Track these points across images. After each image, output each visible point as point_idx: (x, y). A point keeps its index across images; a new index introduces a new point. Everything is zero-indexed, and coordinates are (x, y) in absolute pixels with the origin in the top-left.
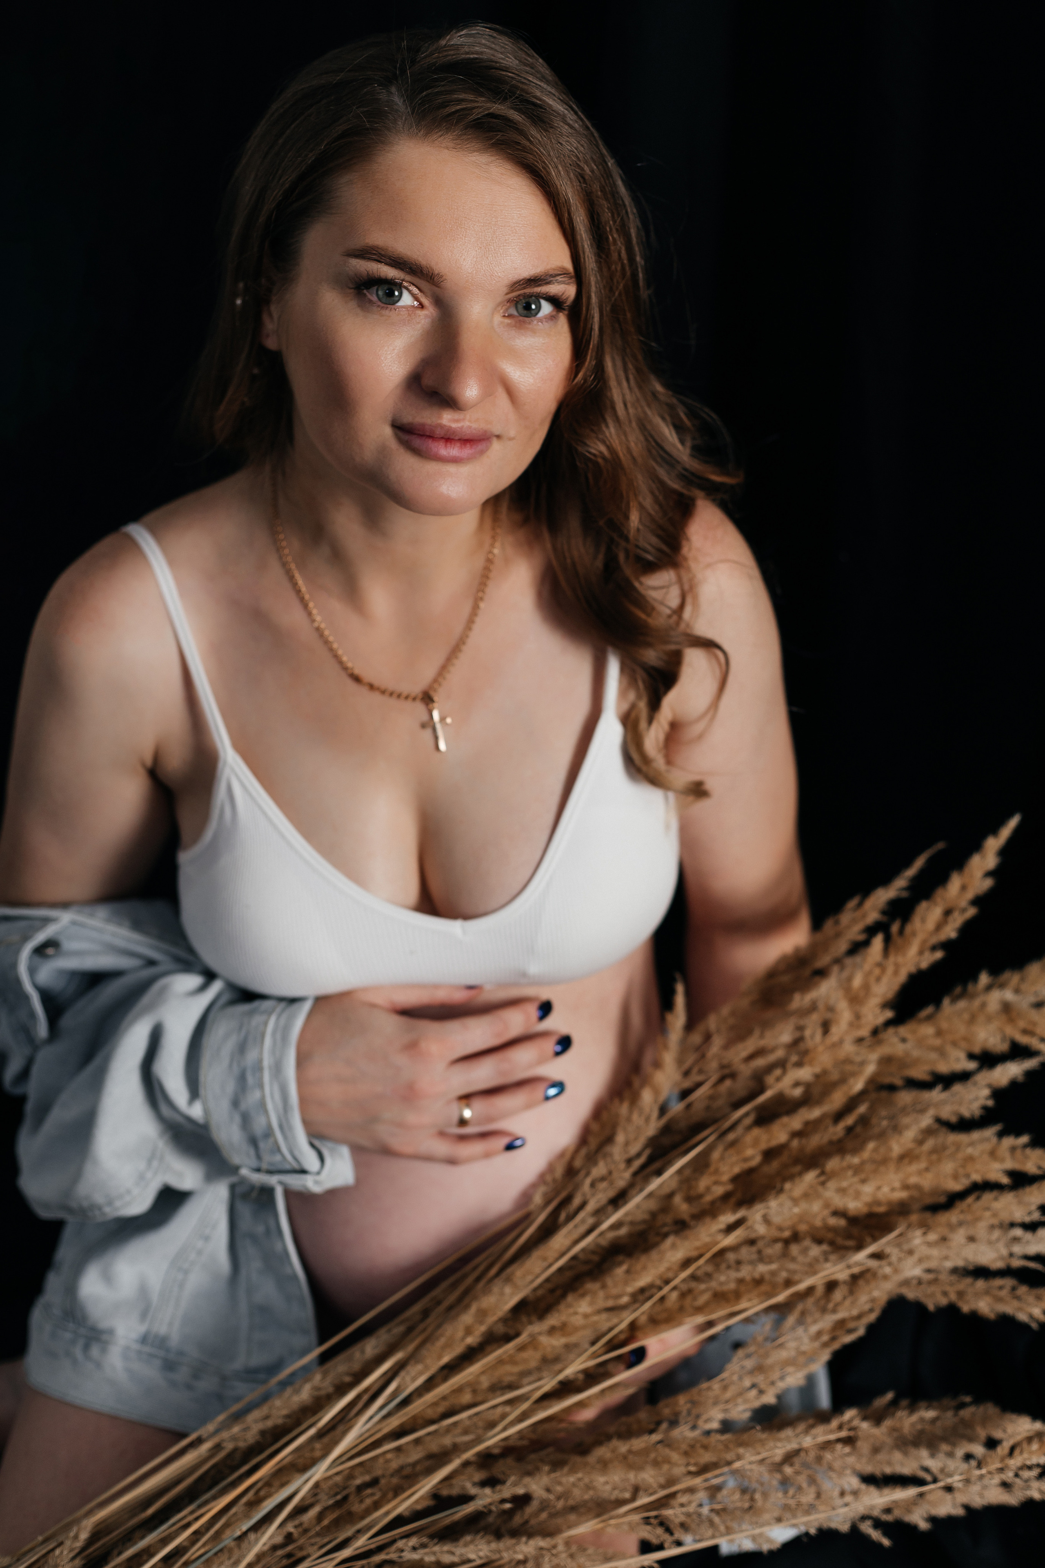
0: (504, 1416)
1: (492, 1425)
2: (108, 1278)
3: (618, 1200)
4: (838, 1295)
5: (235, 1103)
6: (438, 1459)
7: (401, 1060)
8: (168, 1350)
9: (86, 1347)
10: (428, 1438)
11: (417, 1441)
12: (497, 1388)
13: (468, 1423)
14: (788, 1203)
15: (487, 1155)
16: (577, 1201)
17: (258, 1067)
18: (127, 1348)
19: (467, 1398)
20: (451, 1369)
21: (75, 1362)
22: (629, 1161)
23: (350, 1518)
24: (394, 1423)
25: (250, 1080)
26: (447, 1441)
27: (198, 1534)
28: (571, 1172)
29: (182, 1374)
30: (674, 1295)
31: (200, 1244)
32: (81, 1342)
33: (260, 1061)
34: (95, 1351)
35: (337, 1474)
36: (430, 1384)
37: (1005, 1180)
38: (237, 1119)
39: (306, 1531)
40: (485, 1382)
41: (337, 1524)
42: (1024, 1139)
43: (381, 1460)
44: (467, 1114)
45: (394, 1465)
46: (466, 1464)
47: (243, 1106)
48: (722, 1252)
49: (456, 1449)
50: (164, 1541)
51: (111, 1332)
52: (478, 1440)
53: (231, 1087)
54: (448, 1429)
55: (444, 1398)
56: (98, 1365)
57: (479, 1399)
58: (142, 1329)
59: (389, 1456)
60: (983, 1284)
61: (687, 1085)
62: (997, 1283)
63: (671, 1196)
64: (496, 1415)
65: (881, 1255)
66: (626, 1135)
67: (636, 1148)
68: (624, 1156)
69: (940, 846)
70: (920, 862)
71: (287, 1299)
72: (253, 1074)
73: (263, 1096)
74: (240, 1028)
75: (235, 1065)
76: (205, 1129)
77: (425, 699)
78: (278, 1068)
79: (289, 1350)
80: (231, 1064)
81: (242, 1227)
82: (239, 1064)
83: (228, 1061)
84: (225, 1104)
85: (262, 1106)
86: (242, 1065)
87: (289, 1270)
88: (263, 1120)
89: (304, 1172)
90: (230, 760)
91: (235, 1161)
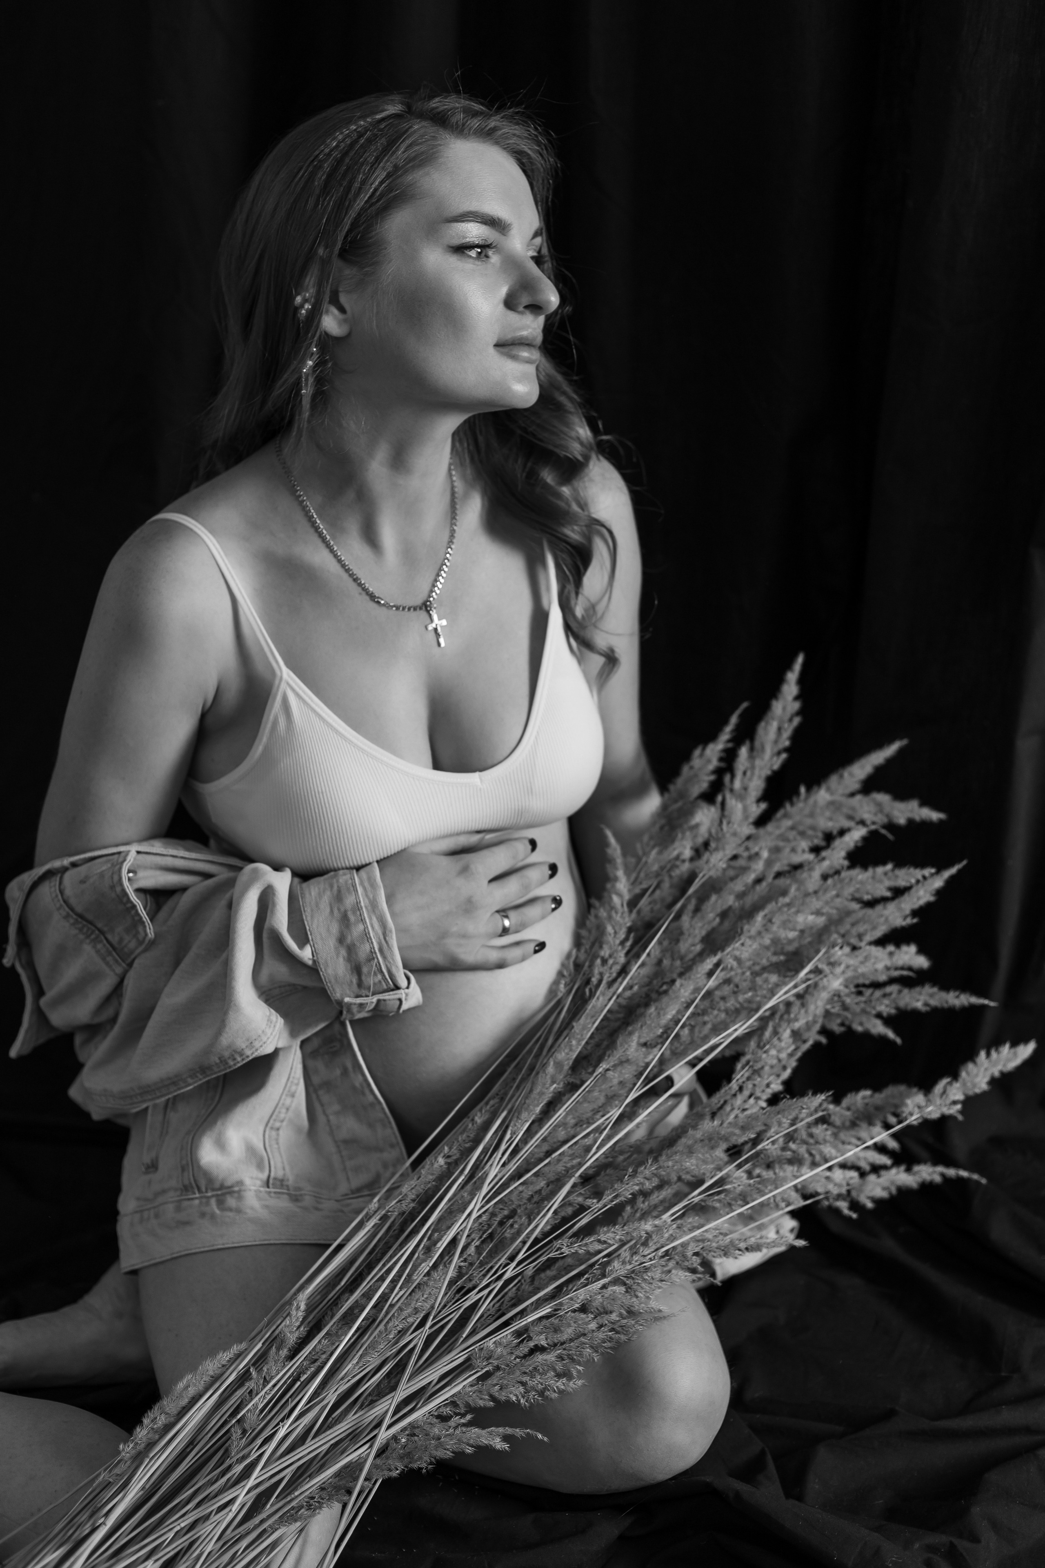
0: (594, 1142)
1: (588, 1149)
2: (221, 1145)
3: (624, 971)
4: (795, 1009)
5: (341, 940)
6: (557, 1183)
7: (460, 882)
8: (288, 1188)
9: (221, 1202)
10: (546, 1169)
11: (536, 1175)
12: (581, 1123)
13: (571, 1152)
14: (748, 942)
15: (524, 959)
16: (594, 980)
17: (357, 907)
18: (257, 1192)
19: (562, 1134)
20: (540, 1121)
21: (213, 1217)
22: (622, 943)
23: (501, 1245)
24: (512, 1167)
25: (352, 918)
26: (560, 1168)
27: (394, 1282)
28: (578, 966)
29: (308, 1201)
30: (686, 1031)
31: (288, 1101)
32: (213, 1202)
34: (231, 1202)
35: (484, 1212)
36: (530, 1133)
37: (888, 894)
38: (343, 952)
39: (471, 1264)
40: (571, 1121)
41: (493, 1254)
42: (889, 867)
43: (516, 1193)
44: (507, 923)
45: (526, 1195)
46: (574, 1186)
47: (349, 940)
48: (709, 993)
49: (568, 1173)
50: (368, 1296)
51: (240, 1183)
52: (580, 1165)
53: (335, 928)
54: (559, 1160)
55: (545, 1140)
56: (238, 1211)
57: (572, 1132)
58: (264, 1176)
59: (521, 1188)
60: (878, 993)
61: (637, 890)
62: (888, 989)
63: (659, 962)
64: (589, 1141)
65: (817, 971)
66: (613, 928)
67: (622, 935)
68: (618, 942)
69: (745, 705)
70: (734, 720)
71: (371, 1125)
72: (354, 913)
73: (366, 928)
74: (331, 886)
75: (336, 911)
76: (313, 970)
77: (426, 607)
78: (374, 905)
79: (385, 1166)
80: (332, 911)
81: (316, 1080)
82: (339, 909)
83: (328, 910)
84: (332, 942)
85: (366, 935)
86: (342, 909)
87: (371, 1098)
88: (367, 947)
89: (397, 988)
90: (285, 676)
91: (337, 995)
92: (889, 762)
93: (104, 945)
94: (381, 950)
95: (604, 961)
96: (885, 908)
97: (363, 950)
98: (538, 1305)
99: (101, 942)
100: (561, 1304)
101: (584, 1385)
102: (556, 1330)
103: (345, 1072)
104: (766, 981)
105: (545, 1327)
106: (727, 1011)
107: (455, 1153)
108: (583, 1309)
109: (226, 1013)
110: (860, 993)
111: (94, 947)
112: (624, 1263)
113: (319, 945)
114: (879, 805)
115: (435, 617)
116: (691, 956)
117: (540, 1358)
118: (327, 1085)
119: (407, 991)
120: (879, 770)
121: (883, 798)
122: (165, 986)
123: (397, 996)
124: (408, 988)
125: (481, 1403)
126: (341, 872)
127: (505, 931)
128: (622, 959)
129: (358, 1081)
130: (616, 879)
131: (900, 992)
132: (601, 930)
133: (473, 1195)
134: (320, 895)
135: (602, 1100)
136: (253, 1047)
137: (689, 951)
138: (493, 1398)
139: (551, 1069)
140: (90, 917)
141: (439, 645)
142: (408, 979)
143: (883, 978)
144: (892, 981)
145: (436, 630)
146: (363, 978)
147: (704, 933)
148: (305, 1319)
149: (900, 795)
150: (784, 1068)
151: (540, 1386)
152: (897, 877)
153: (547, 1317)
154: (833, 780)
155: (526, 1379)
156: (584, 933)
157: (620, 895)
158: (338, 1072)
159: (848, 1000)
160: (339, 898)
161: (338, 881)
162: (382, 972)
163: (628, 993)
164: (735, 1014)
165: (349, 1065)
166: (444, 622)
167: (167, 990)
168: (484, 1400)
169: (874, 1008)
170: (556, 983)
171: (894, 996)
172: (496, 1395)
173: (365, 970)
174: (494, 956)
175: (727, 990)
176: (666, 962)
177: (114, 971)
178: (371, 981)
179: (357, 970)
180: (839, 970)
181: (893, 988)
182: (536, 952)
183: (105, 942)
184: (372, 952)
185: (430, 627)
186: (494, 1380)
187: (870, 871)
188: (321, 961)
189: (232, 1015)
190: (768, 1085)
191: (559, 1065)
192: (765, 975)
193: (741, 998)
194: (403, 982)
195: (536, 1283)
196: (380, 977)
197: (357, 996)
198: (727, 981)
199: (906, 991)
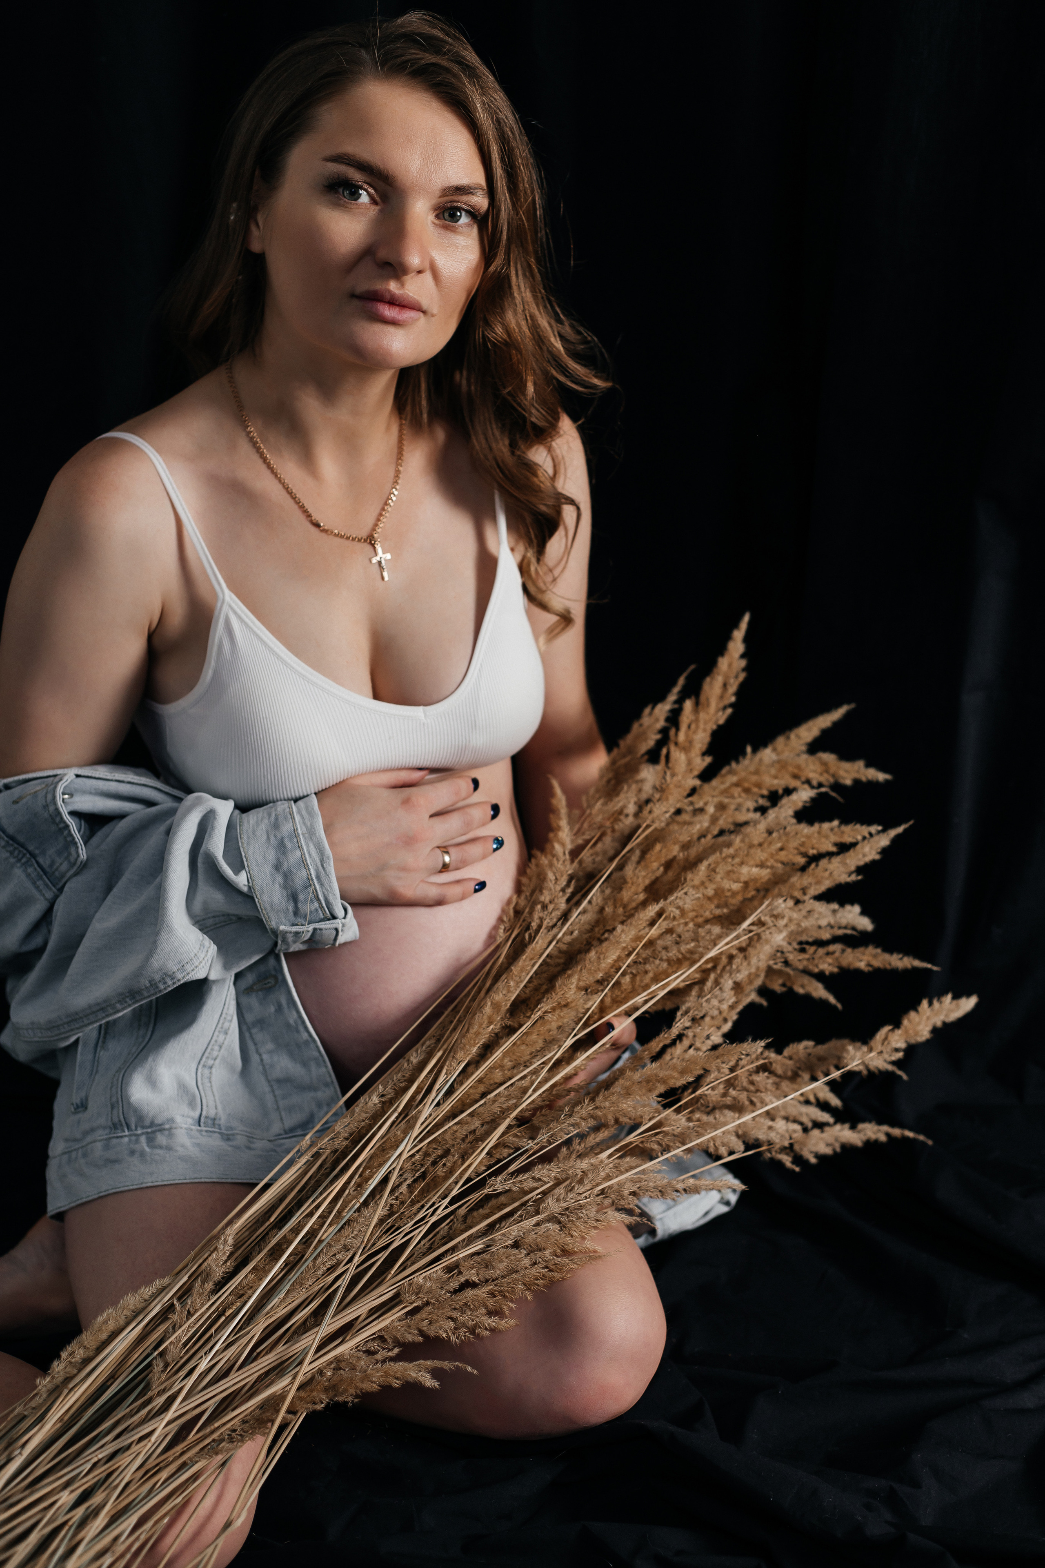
0: (532, 1083)
1: (524, 1091)
2: (152, 1082)
3: (565, 916)
4: (737, 961)
5: (277, 867)
6: (493, 1123)
7: (401, 813)
8: (220, 1127)
9: (150, 1140)
10: (481, 1109)
11: (471, 1115)
12: (517, 1066)
13: (506, 1093)
14: (691, 891)
15: (463, 898)
16: (534, 925)
17: (295, 834)
18: (188, 1130)
19: (498, 1076)
20: (476, 1062)
21: (143, 1154)
22: (563, 890)
23: (435, 1183)
24: (447, 1107)
25: (289, 845)
26: (496, 1108)
27: (323, 1217)
28: (517, 912)
29: (240, 1140)
30: (627, 978)
31: (221, 1038)
32: (143, 1139)
33: (295, 830)
34: (161, 1139)
35: (418, 1151)
36: (465, 1073)
37: (834, 849)
38: (279, 879)
39: (402, 1203)
40: (508, 1063)
41: (426, 1192)
42: (836, 823)
44: (447, 859)
45: (460, 1134)
46: (510, 1127)
47: (285, 867)
48: (650, 942)
49: (504, 1113)
50: (296, 1231)
51: (171, 1121)
52: (516, 1106)
53: (271, 855)
54: (494, 1101)
55: (480, 1081)
56: (169, 1148)
57: (509, 1074)
58: (196, 1114)
59: (455, 1128)
60: (821, 951)
61: (580, 841)
62: (832, 948)
63: (602, 910)
64: (524, 1083)
65: (760, 923)
66: (554, 874)
67: (563, 882)
68: (558, 888)
69: (692, 667)
70: (681, 681)
71: (305, 1064)
72: (291, 840)
73: (303, 855)
74: (269, 815)
75: (272, 838)
76: (249, 897)
77: (370, 540)
78: (311, 832)
79: (319, 1105)
80: (268, 838)
81: (249, 1018)
82: (275, 836)
83: (265, 837)
84: (268, 869)
85: (303, 862)
86: (279, 836)
87: (305, 1036)
88: (304, 873)
89: (334, 917)
90: (227, 598)
91: (273, 923)
92: (836, 725)
93: (35, 869)
94: (318, 877)
95: (545, 907)
96: (830, 862)
97: (300, 877)
98: (470, 1240)
99: (32, 865)
100: (493, 1240)
101: (516, 1325)
102: (488, 1265)
103: (279, 1009)
104: (709, 932)
105: (476, 1262)
106: (669, 961)
107: (390, 1091)
108: (516, 1245)
109: (157, 934)
110: (803, 950)
111: (25, 871)
112: (558, 1200)
113: (255, 872)
114: (825, 764)
115: (379, 550)
116: (634, 904)
117: (470, 1293)
118: (261, 1023)
119: (343, 921)
120: (825, 732)
121: (828, 757)
122: (96, 912)
123: (334, 926)
124: (345, 918)
125: (410, 1338)
126: (279, 803)
127: (445, 867)
128: (563, 906)
129: (292, 1018)
130: (559, 828)
131: (843, 951)
132: (541, 878)
133: (406, 1133)
134: (257, 824)
135: (540, 1044)
136: (185, 971)
137: (631, 900)
138: (421, 1333)
139: (488, 1009)
140: (21, 838)
141: (383, 578)
142: (345, 910)
143: (826, 936)
144: (835, 940)
145: (380, 563)
146: (300, 905)
147: (647, 882)
148: (232, 1254)
149: (846, 755)
150: (725, 1020)
151: (471, 1323)
152: (843, 832)
153: (478, 1253)
154: (780, 741)
155: (455, 1314)
156: (524, 880)
157: (563, 845)
158: (272, 1009)
159: (790, 957)
160: (276, 826)
161: (276, 810)
162: (318, 900)
163: (568, 938)
164: (677, 963)
165: (284, 1001)
166: (388, 556)
167: (98, 915)
168: (413, 1334)
169: (817, 966)
170: (496, 928)
171: (837, 954)
172: (425, 1329)
173: (301, 897)
174: (433, 892)
175: (669, 939)
176: (608, 910)
177: (44, 895)
178: (307, 908)
179: (294, 897)
180: (782, 923)
181: (836, 947)
182: (476, 891)
183: (36, 865)
184: (309, 878)
185: (374, 560)
186: (422, 1315)
187: (817, 826)
188: (257, 888)
189: (163, 936)
190: (708, 1037)
191: (496, 1006)
192: (708, 927)
193: (684, 948)
194: (340, 912)
195: (469, 1221)
196: (316, 905)
197: (293, 925)
198: (670, 931)
199: (849, 950)
